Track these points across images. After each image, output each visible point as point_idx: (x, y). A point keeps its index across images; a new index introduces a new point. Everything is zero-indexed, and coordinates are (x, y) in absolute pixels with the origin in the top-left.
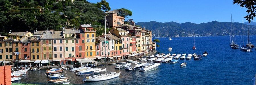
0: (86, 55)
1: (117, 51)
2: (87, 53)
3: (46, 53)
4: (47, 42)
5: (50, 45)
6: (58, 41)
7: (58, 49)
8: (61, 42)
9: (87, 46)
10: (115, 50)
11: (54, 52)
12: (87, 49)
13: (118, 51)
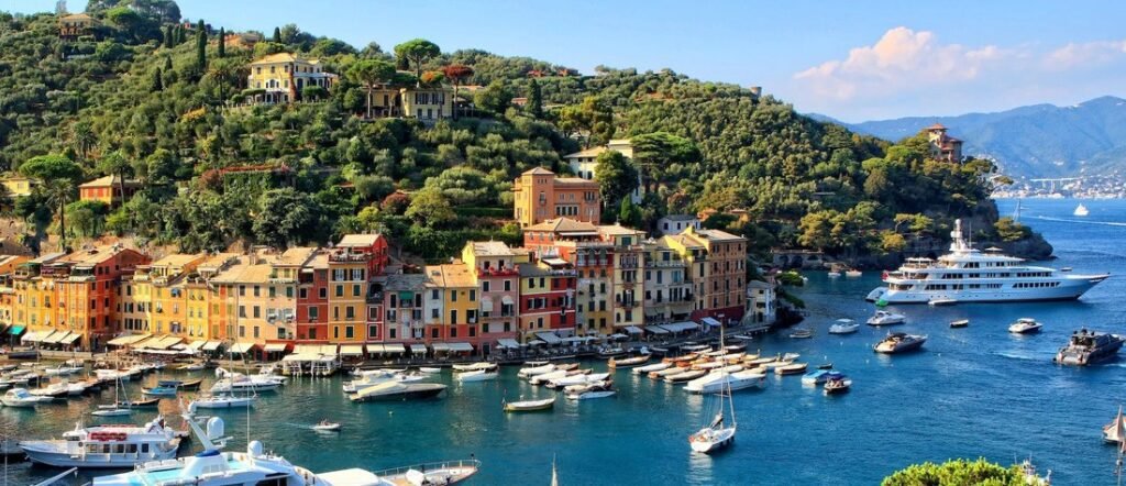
0: (331, 334)
1: (454, 326)
2: (336, 328)
3: (218, 323)
4: (223, 293)
5: (230, 300)
6: (250, 291)
7: (249, 312)
8: (257, 294)
9: (337, 308)
10: (449, 322)
11: (242, 321)
12: (337, 315)
13: (462, 326)
